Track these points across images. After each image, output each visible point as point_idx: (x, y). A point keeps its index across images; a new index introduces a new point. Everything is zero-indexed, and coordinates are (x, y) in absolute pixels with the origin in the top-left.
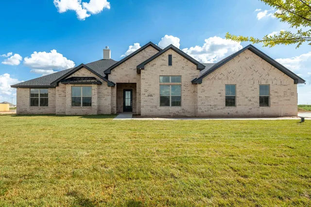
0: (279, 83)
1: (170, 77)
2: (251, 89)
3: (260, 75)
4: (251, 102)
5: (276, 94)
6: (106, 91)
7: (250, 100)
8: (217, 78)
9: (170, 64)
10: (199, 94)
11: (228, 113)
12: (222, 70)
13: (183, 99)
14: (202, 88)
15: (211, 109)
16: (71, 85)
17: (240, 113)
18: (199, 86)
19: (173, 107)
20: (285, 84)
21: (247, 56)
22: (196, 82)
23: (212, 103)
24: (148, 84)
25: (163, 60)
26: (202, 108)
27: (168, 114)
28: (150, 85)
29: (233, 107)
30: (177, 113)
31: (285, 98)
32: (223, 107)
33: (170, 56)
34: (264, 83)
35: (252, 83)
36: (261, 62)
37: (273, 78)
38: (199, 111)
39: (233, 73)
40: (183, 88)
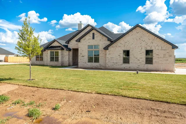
0: (160, 48)
1: (94, 46)
2: (139, 52)
3: (146, 44)
4: (139, 62)
5: (158, 56)
6: (66, 53)
7: (139, 60)
8: (118, 46)
9: (93, 38)
10: (107, 56)
11: (124, 68)
12: (121, 41)
13: (100, 58)
14: (109, 52)
15: (114, 65)
16: (50, 51)
17: (132, 68)
18: (107, 51)
19: (95, 63)
20: (165, 49)
21: (137, 32)
22: (106, 48)
23: (115, 61)
24: (82, 50)
25: (90, 36)
26: (109, 64)
27: (92, 67)
28: (83, 51)
29: (127, 64)
30: (97, 67)
31: (165, 59)
32: (121, 64)
33: (93, 34)
34: (149, 49)
35: (141, 49)
36: (147, 35)
37: (156, 45)
38: (107, 66)
39: (128, 42)
40: (100, 52)
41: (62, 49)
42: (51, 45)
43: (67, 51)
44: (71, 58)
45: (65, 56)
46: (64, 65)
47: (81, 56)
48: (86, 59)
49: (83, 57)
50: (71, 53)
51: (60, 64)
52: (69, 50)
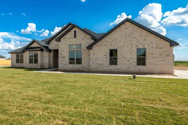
0: (155, 46)
1: (75, 45)
2: (129, 52)
3: (138, 41)
4: (129, 62)
5: (152, 56)
6: (46, 54)
7: (129, 61)
8: (103, 44)
9: (75, 37)
10: (91, 56)
11: (111, 70)
12: (107, 39)
13: (82, 60)
14: (93, 52)
15: (99, 67)
16: (28, 52)
17: (120, 70)
18: (91, 51)
19: (76, 65)
20: (161, 47)
21: (127, 27)
22: (90, 47)
23: (100, 63)
24: (62, 50)
25: (71, 35)
26: (93, 66)
27: (73, 69)
28: (63, 51)
29: (115, 66)
30: (79, 69)
31: (161, 59)
32: (107, 65)
33: (75, 32)
34: (140, 47)
35: (131, 47)
36: (139, 31)
37: (149, 43)
38: (91, 68)
39: (116, 40)
40: (83, 52)
41: (42, 50)
42: (31, 46)
43: (47, 53)
44: (52, 59)
45: (45, 58)
46: (44, 67)
47: (61, 57)
48: (67, 60)
49: (63, 58)
50: (52, 54)
51: (40, 67)
52: (50, 51)
